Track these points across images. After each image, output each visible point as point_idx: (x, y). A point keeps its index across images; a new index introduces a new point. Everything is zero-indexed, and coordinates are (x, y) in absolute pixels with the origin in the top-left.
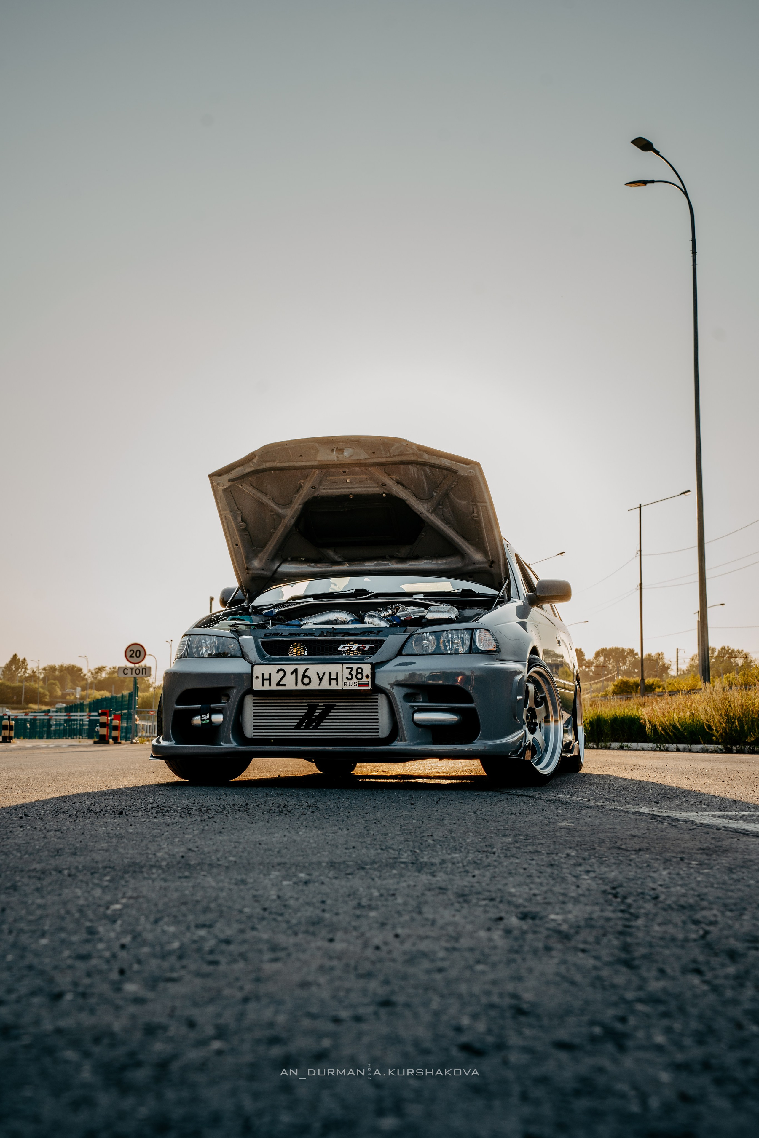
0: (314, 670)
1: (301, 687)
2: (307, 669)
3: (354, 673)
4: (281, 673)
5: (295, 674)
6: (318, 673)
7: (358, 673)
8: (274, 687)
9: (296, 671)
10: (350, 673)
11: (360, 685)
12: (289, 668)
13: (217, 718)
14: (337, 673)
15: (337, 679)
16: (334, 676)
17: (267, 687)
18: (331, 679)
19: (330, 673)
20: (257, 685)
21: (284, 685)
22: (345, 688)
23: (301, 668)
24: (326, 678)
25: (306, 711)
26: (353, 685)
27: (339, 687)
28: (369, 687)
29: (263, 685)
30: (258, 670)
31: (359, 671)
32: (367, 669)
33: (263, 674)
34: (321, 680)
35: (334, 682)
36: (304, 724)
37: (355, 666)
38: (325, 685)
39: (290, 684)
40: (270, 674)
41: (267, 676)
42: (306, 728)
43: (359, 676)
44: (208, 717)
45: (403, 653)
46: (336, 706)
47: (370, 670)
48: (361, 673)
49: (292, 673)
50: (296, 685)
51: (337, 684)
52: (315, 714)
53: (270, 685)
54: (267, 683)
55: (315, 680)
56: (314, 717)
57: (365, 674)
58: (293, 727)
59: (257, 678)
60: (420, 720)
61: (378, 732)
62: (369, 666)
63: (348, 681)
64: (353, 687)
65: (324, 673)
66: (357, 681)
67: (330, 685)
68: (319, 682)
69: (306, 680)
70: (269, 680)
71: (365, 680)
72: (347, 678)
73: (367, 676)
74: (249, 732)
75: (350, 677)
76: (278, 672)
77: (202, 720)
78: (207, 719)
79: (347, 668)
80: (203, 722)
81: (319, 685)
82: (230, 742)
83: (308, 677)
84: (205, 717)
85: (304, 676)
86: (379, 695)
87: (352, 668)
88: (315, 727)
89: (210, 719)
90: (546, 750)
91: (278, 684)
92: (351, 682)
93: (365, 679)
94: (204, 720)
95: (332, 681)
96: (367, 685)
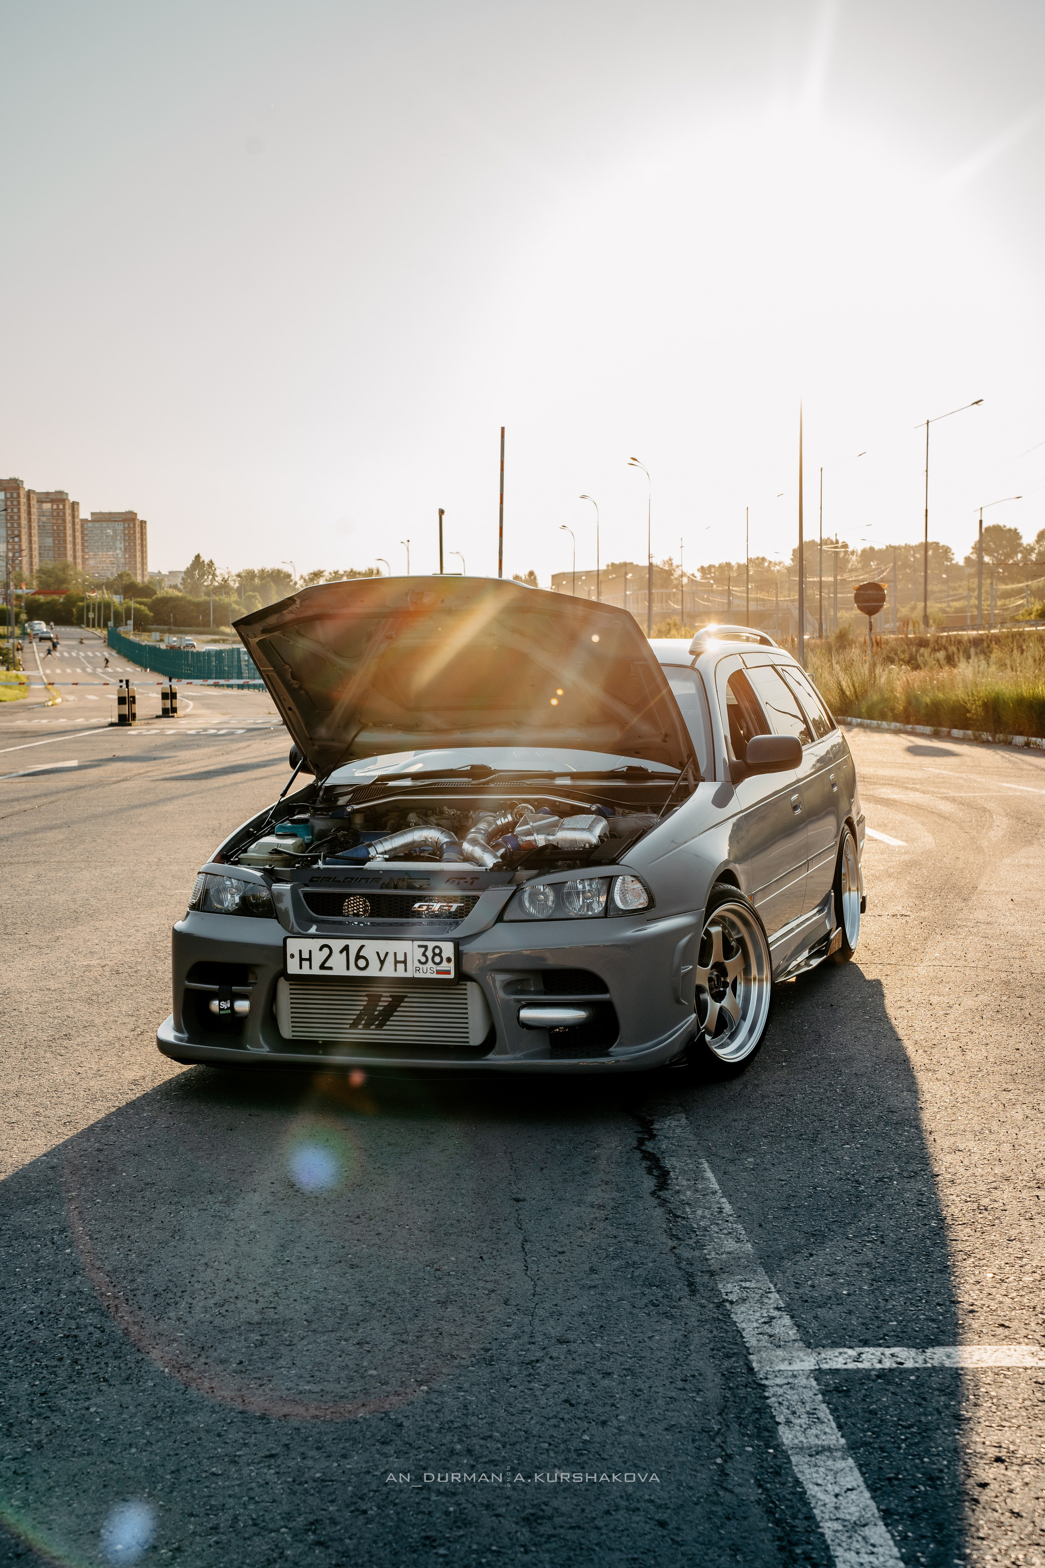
0: (372, 948)
1: (354, 972)
2: (362, 947)
3: (429, 954)
4: (326, 951)
5: (345, 952)
6: (378, 953)
7: (435, 955)
8: (316, 971)
9: (346, 948)
10: (424, 954)
11: (438, 972)
12: (337, 945)
13: (243, 1006)
14: (405, 954)
15: (405, 962)
16: (400, 958)
17: (306, 970)
18: (396, 962)
19: (395, 954)
20: (293, 967)
21: (331, 968)
22: (417, 975)
23: (354, 945)
24: (390, 960)
25: (365, 1003)
26: (429, 972)
27: (409, 974)
28: (452, 976)
29: (301, 968)
30: (294, 946)
31: (437, 951)
32: (448, 949)
33: (300, 951)
34: (382, 962)
35: (401, 967)
36: (363, 1022)
37: (431, 945)
38: (388, 971)
39: (338, 967)
40: (310, 951)
41: (305, 955)
42: (367, 1026)
43: (437, 959)
44: (229, 1005)
45: (505, 918)
46: (406, 997)
47: (452, 951)
48: (440, 955)
49: (341, 952)
50: (348, 968)
51: (406, 970)
52: (378, 1008)
53: (311, 968)
54: (306, 964)
55: (374, 963)
56: (376, 1013)
57: (445, 956)
58: (348, 1026)
59: (292, 956)
60: (529, 1019)
61: (467, 1037)
62: (451, 945)
63: (421, 966)
64: (429, 975)
65: (387, 953)
66: (434, 966)
67: (396, 970)
68: (380, 965)
69: (362, 963)
70: (310, 960)
71: (445, 966)
72: (419, 961)
73: (449, 960)
74: (287, 1031)
75: (423, 959)
76: (321, 949)
77: (220, 1009)
78: (228, 1009)
79: (420, 946)
80: (222, 1012)
81: (380, 969)
82: (260, 1046)
83: (364, 957)
84: (225, 1005)
85: (358, 957)
86: (469, 983)
87: (426, 947)
88: (380, 1026)
89: (232, 1007)
90: (744, 1018)
91: (322, 967)
92: (425, 966)
93: (445, 963)
94: (223, 1009)
95: (398, 965)
96: (448, 972)
